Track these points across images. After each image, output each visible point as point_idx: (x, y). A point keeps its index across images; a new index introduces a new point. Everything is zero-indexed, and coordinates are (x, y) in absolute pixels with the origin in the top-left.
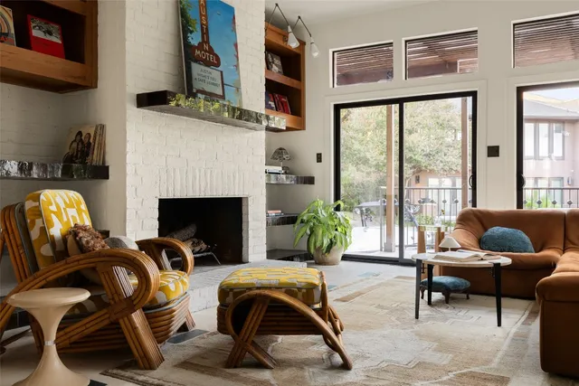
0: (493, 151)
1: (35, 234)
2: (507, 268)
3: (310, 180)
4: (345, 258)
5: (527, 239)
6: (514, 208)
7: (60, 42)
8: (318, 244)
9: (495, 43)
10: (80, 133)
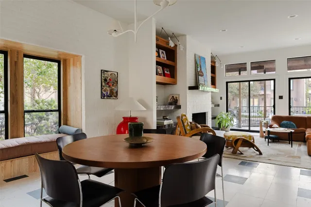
0: (281, 97)
1: (186, 124)
2: (293, 133)
3: (218, 105)
4: (231, 130)
5: (295, 125)
6: (288, 115)
7: (169, 73)
8: (224, 125)
9: (281, 65)
10: (173, 97)
